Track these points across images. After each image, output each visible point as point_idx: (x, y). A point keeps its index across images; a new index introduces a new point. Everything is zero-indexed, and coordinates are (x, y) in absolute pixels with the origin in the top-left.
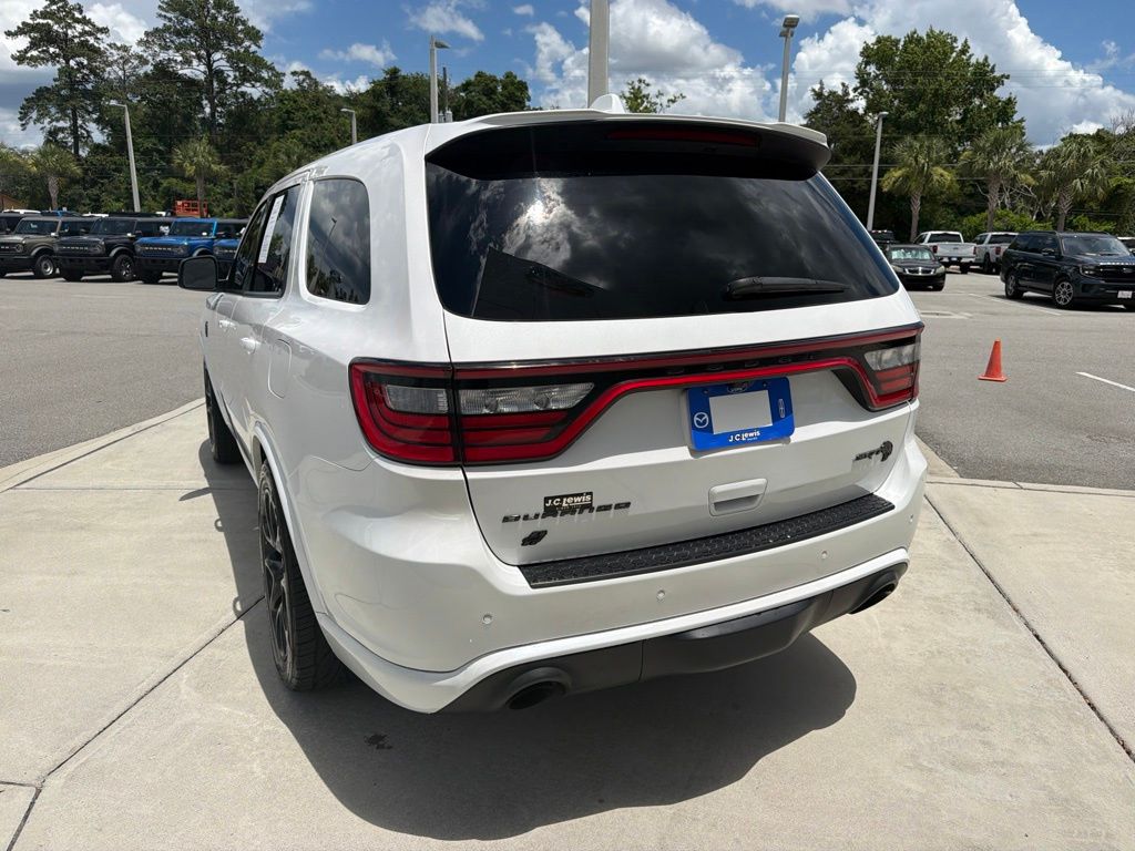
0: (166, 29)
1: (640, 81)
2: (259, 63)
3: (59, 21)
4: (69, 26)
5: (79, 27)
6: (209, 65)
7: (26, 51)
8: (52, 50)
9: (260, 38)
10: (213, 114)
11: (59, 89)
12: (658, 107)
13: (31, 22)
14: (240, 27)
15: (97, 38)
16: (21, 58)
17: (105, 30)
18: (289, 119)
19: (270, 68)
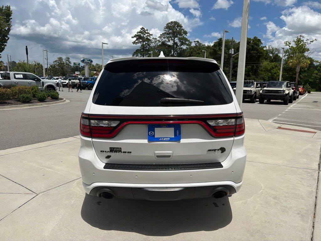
0: (165, 33)
1: (300, 36)
2: (186, 40)
3: (142, 33)
4: (144, 34)
5: (146, 35)
6: (174, 41)
7: (135, 41)
8: (140, 40)
9: (187, 33)
10: (173, 54)
11: (141, 49)
12: (307, 44)
13: (137, 34)
14: (182, 31)
15: (150, 37)
16: (134, 43)
17: (152, 35)
18: (191, 54)
19: (189, 41)
